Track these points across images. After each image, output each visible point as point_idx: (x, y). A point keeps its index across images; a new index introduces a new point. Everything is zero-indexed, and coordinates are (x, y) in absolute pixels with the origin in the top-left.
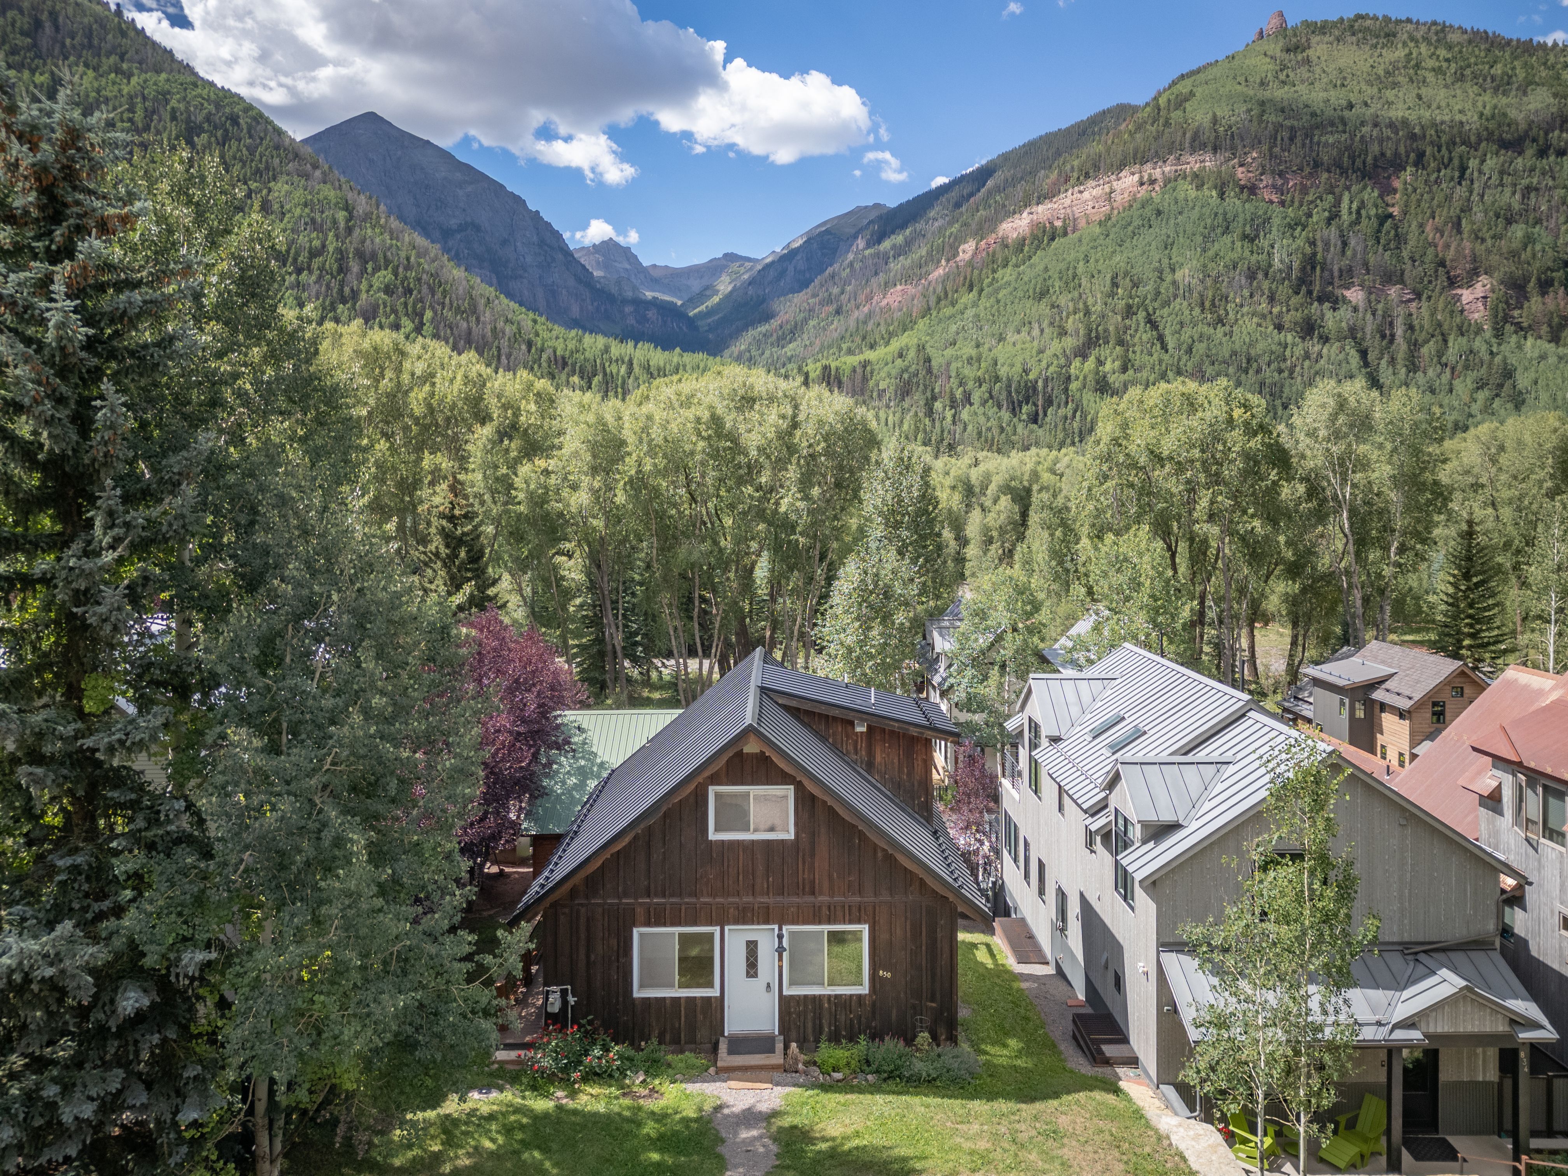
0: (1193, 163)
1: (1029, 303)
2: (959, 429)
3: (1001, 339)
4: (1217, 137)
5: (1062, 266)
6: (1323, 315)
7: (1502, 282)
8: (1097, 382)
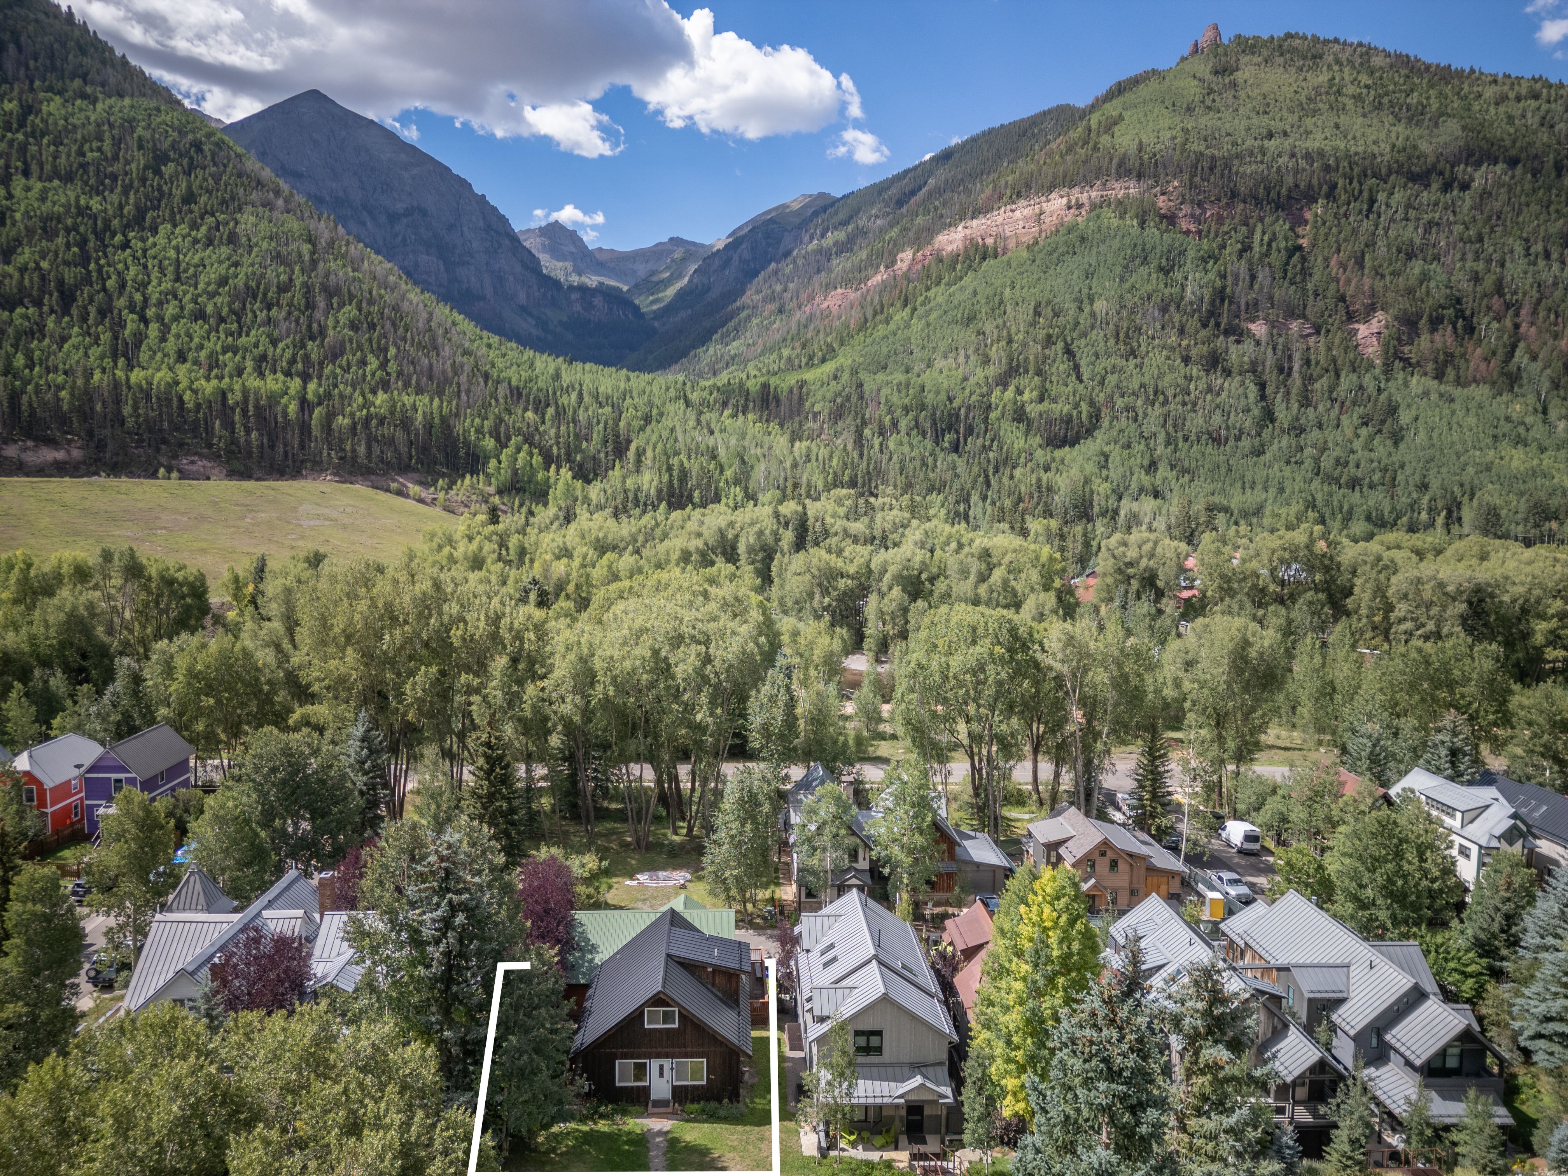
0: (1118, 190)
1: (957, 329)
2: (885, 458)
3: (929, 365)
4: (1142, 164)
5: (990, 291)
6: (1227, 349)
7: (1396, 318)
8: (1015, 412)
